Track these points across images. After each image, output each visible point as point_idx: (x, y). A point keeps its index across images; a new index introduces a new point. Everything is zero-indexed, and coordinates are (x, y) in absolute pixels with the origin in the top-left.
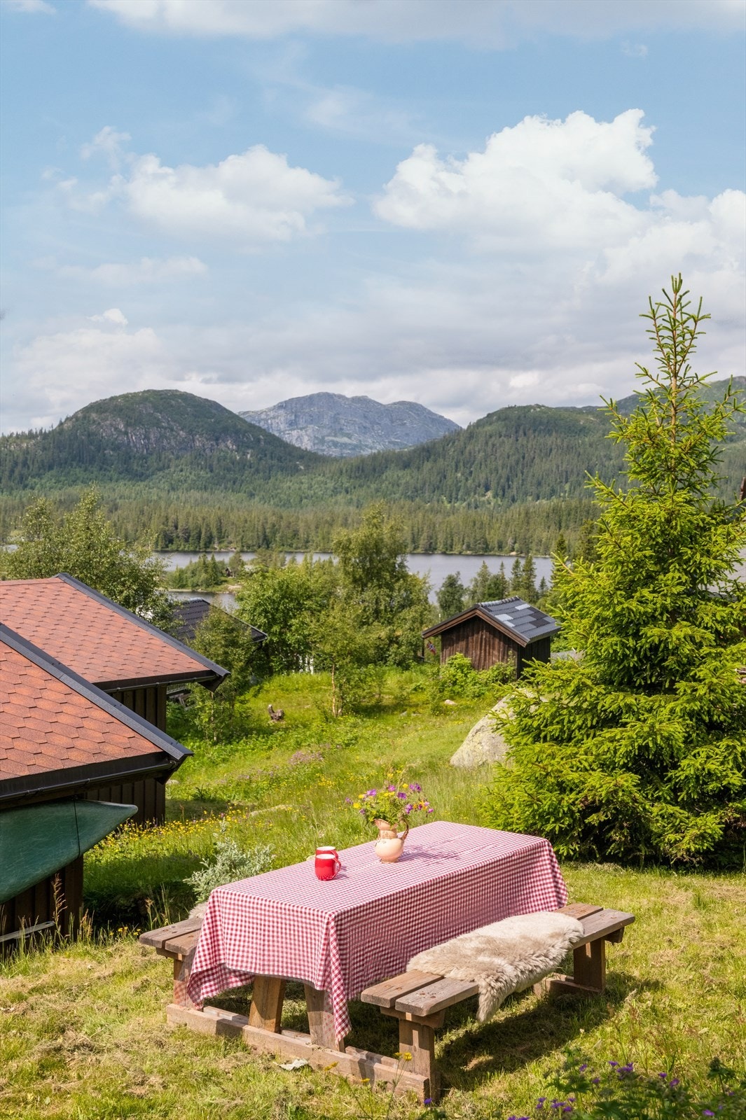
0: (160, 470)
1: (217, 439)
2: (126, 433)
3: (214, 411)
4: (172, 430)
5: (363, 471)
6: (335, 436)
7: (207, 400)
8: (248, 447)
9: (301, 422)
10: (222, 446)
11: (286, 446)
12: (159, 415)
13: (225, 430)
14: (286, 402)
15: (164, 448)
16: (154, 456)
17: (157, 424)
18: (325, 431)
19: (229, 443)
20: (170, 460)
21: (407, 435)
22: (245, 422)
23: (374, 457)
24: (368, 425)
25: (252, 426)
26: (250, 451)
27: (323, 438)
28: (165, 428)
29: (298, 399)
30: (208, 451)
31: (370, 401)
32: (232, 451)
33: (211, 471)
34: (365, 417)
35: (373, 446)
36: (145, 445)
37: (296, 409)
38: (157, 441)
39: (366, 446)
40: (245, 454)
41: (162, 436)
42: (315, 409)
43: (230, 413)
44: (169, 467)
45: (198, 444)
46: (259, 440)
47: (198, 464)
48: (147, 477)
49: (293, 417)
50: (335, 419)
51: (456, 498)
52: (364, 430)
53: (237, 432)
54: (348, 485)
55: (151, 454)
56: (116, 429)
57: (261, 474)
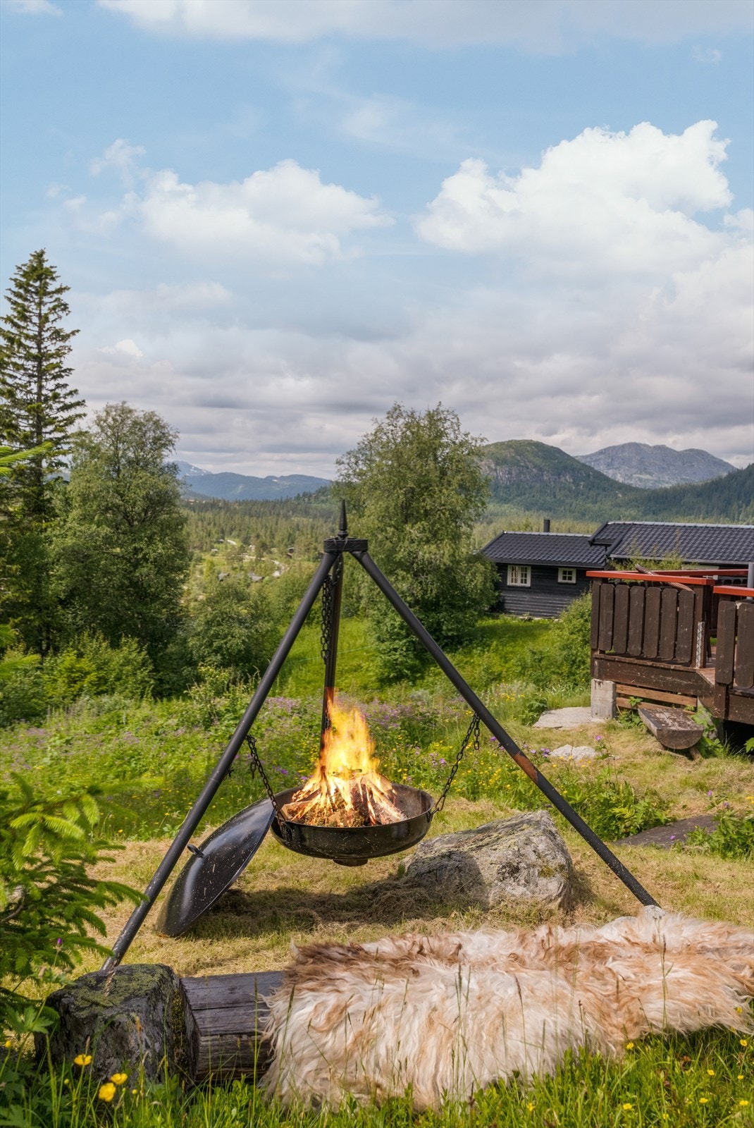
0: (518, 496)
1: (559, 475)
2: (496, 470)
3: (557, 455)
4: (528, 468)
5: (666, 498)
6: (641, 474)
7: (552, 447)
8: (581, 480)
9: (616, 464)
10: (562, 479)
11: (607, 479)
12: (519, 458)
13: (565, 468)
14: (605, 449)
15: (521, 481)
16: (515, 486)
17: (517, 464)
18: (633, 471)
19: (567, 477)
20: (525, 489)
21: (695, 473)
22: (579, 462)
23: (674, 489)
24: (665, 466)
25: (584, 465)
26: (582, 483)
27: (632, 475)
28: (523, 467)
29: (614, 447)
30: (552, 483)
31: (668, 448)
32: (570, 483)
33: (555, 497)
34: (664, 460)
35: (668, 482)
36: (508, 479)
37: (612, 454)
38: (517, 476)
39: (664, 481)
40: (578, 485)
41: (521, 472)
42: (626, 454)
43: (569, 456)
44: (525, 494)
45: (545, 478)
46: (589, 476)
47: (546, 492)
48: (510, 501)
49: (610, 460)
50: (641, 462)
51: (738, 520)
52: (662, 470)
53: (573, 469)
54: (654, 508)
55: (512, 485)
56: (489, 467)
57: (590, 500)
